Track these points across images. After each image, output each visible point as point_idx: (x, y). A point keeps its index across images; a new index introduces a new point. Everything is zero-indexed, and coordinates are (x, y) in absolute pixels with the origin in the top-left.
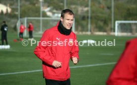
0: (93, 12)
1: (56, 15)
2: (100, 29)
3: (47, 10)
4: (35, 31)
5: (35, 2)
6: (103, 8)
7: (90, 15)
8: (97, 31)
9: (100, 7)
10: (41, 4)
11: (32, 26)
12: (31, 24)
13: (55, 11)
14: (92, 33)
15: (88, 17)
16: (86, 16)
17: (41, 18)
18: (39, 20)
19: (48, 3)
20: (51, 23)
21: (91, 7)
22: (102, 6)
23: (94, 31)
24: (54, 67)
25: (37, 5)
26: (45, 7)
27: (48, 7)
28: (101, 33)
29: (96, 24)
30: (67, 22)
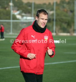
0: (57, 15)
1: (25, 18)
2: (64, 30)
3: (16, 13)
4: (6, 32)
5: (6, 6)
6: (67, 12)
7: (55, 18)
8: (61, 32)
9: (64, 11)
10: (11, 8)
11: (3, 28)
12: (2, 26)
13: (23, 14)
14: (57, 34)
15: (53, 20)
16: (52, 19)
17: (11, 21)
18: (10, 22)
19: (18, 7)
20: (20, 25)
21: (56, 10)
22: (65, 10)
23: (58, 32)
24: (29, 59)
25: (7, 9)
26: (15, 11)
27: (18, 10)
28: (65, 34)
29: (61, 26)
30: (41, 21)
